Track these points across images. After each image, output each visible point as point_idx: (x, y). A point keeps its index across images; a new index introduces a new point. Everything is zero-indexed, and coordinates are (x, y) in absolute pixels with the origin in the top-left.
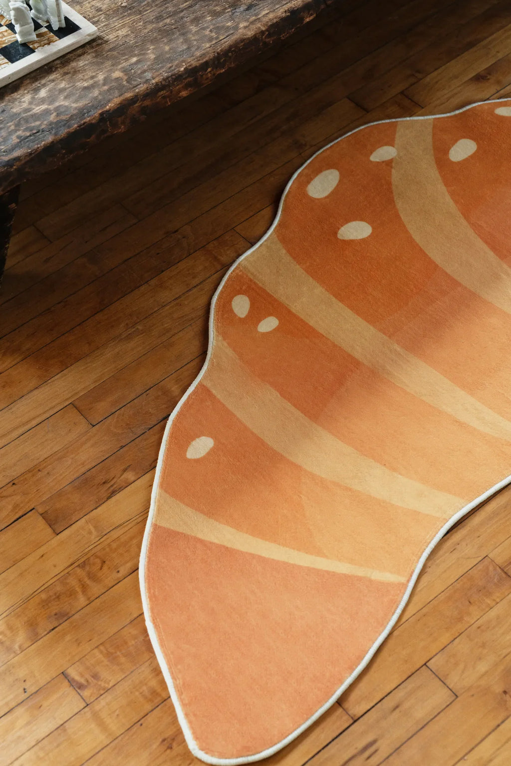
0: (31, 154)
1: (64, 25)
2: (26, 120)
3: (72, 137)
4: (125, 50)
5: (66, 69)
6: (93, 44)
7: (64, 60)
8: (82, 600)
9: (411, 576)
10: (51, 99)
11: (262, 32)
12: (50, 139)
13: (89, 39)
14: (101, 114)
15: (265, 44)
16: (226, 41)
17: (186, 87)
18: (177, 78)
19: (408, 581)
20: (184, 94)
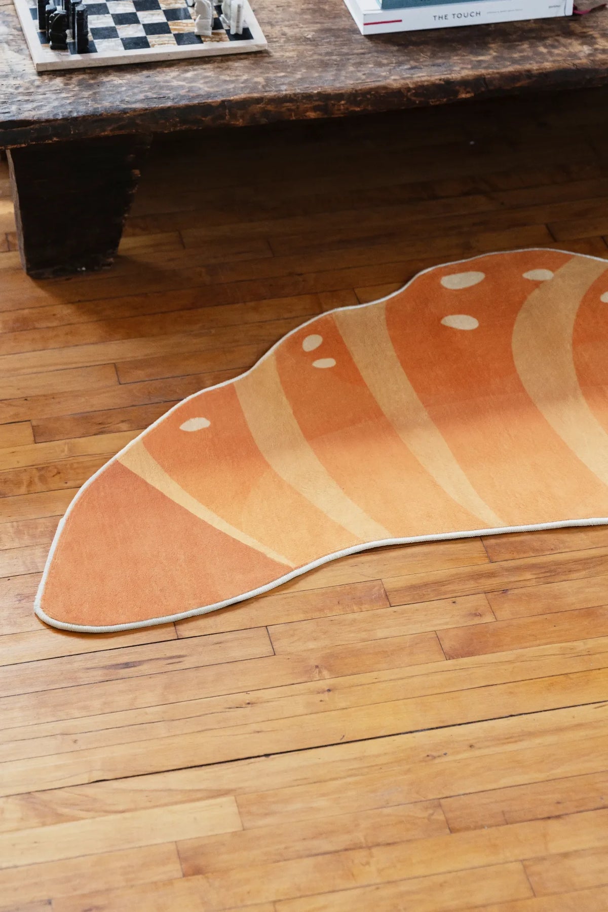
0: (146, 109)
1: (241, 32)
2: (161, 88)
3: (188, 108)
4: (281, 65)
5: (220, 65)
6: (259, 55)
7: (226, 58)
8: (23, 490)
9: (302, 566)
10: (193, 80)
11: (409, 89)
12: (169, 104)
13: (255, 49)
14: (223, 102)
15: (409, 99)
16: (371, 83)
17: (315, 109)
18: (308, 97)
19: (296, 568)
20: (312, 115)
